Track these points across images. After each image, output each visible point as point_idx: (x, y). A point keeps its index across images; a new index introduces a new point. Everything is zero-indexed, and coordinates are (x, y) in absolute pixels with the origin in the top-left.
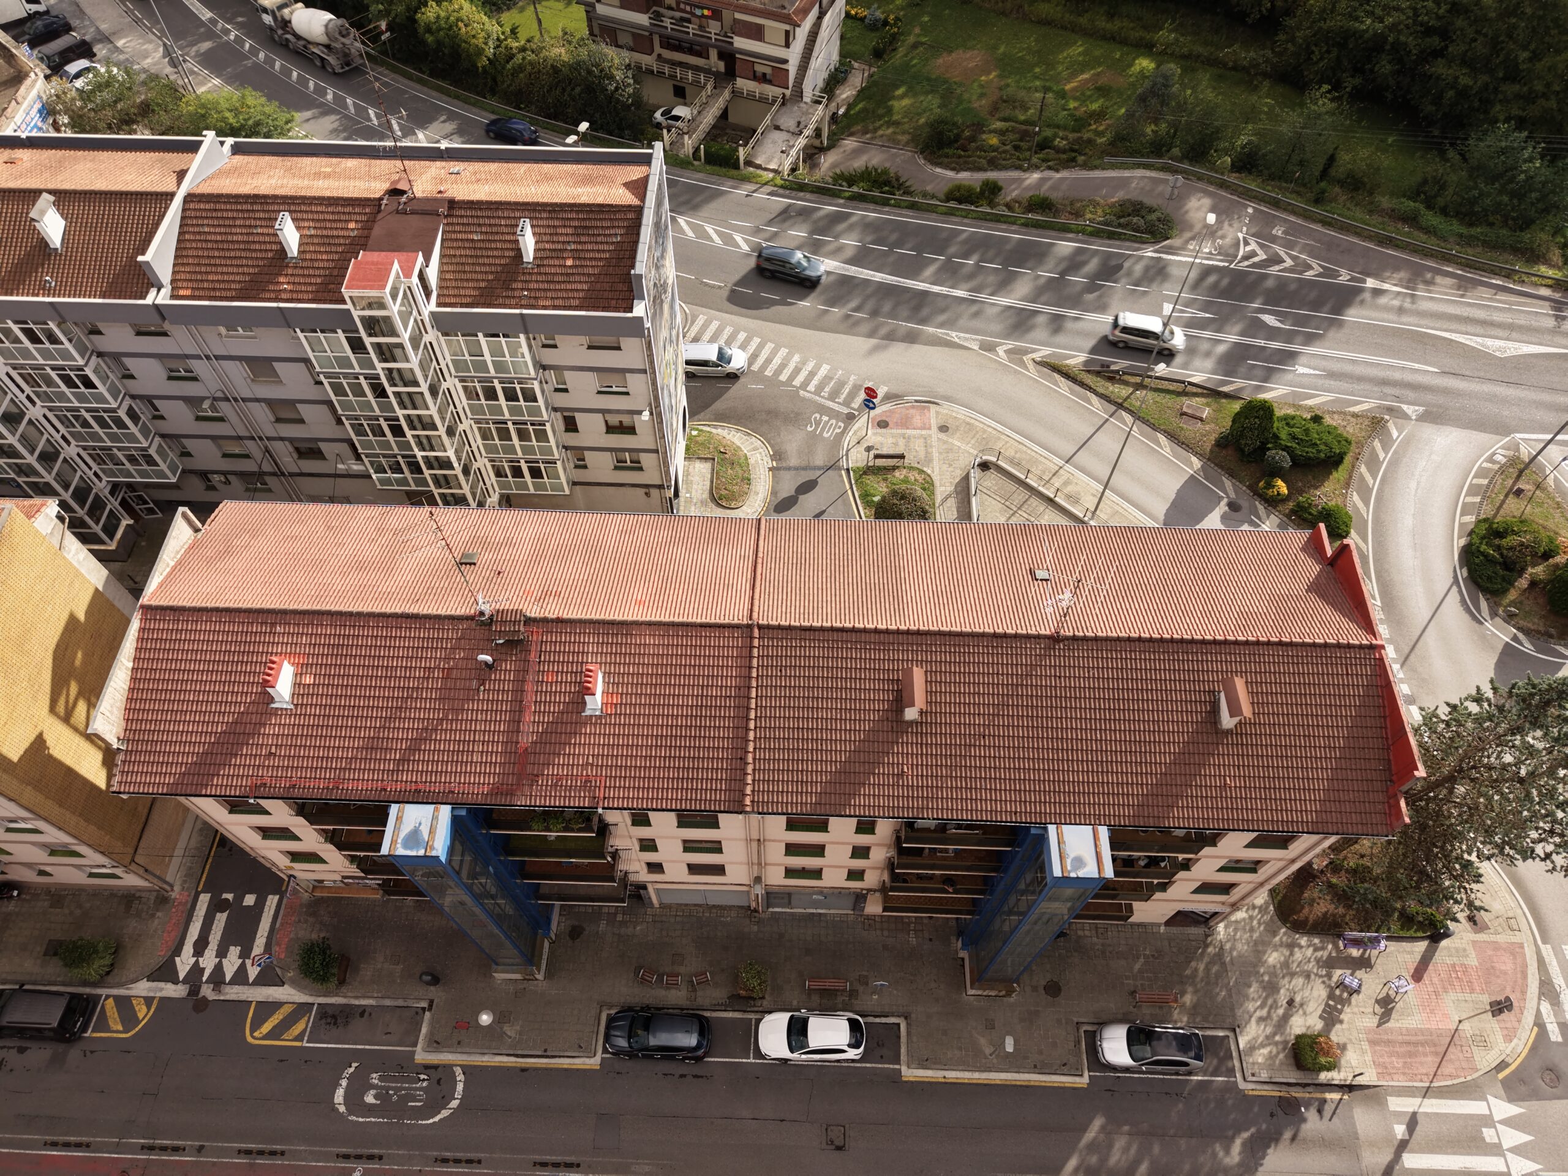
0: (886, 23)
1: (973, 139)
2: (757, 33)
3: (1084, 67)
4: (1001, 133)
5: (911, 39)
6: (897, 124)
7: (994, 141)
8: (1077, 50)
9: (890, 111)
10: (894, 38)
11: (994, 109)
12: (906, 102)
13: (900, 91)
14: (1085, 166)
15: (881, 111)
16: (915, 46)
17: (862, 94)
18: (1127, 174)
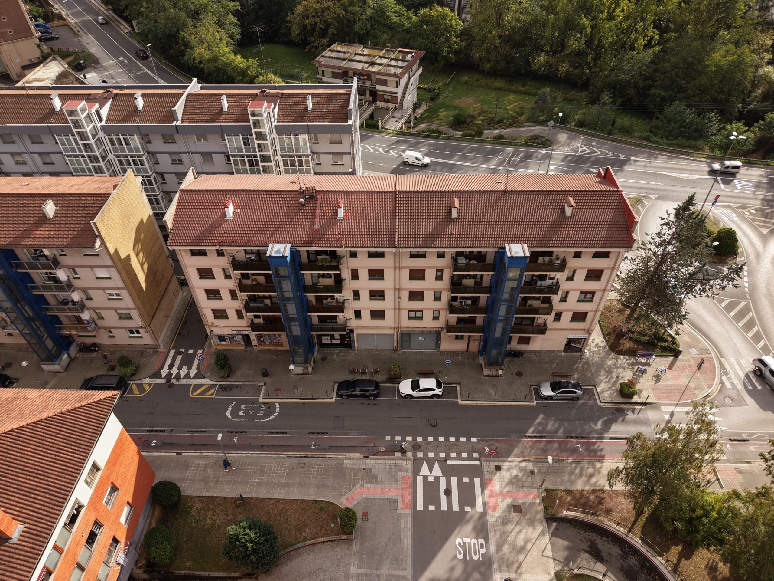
0: (435, 89)
1: (471, 122)
2: (385, 83)
3: (514, 102)
4: (483, 120)
5: (445, 95)
6: (441, 119)
7: (480, 122)
8: (512, 97)
9: (438, 116)
10: (438, 94)
11: (479, 115)
12: (444, 113)
13: (442, 110)
14: (516, 127)
15: (434, 116)
16: (447, 97)
17: (426, 111)
18: (533, 128)
